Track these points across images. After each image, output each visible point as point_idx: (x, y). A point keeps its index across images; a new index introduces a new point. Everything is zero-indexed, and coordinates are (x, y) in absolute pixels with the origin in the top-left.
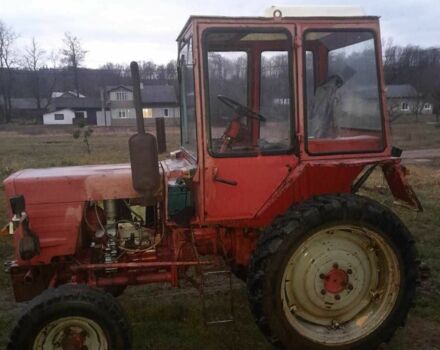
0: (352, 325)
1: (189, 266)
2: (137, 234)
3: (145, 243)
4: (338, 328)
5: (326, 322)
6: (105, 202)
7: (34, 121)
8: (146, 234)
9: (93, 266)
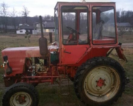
0: (105, 96)
1: (57, 77)
2: (41, 68)
3: (43, 70)
4: (101, 97)
5: (97, 95)
6: (32, 58)
7: (14, 33)
8: (44, 68)
9: (28, 77)
